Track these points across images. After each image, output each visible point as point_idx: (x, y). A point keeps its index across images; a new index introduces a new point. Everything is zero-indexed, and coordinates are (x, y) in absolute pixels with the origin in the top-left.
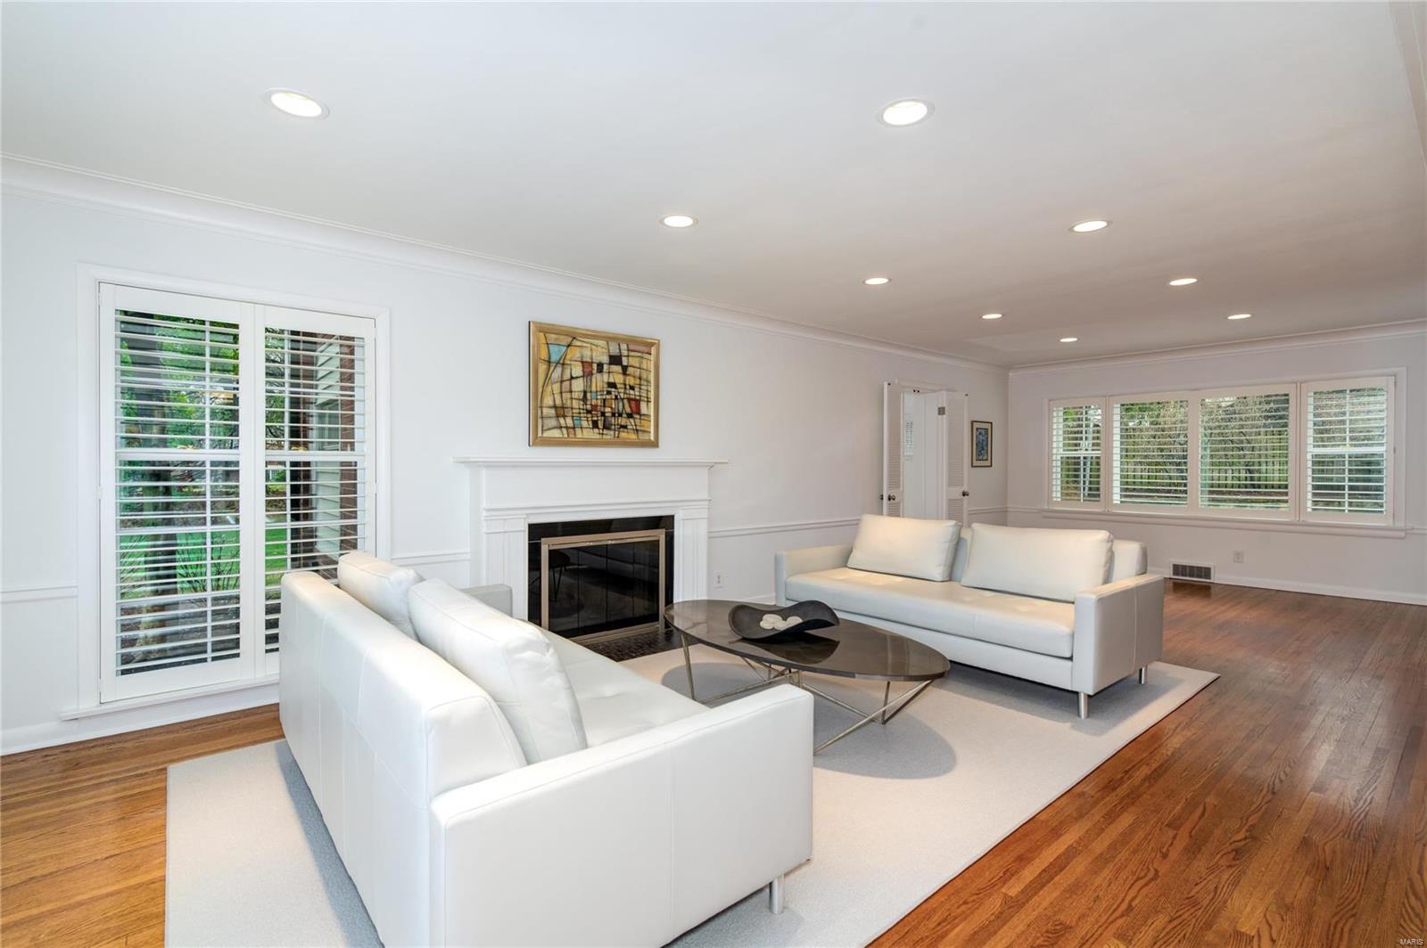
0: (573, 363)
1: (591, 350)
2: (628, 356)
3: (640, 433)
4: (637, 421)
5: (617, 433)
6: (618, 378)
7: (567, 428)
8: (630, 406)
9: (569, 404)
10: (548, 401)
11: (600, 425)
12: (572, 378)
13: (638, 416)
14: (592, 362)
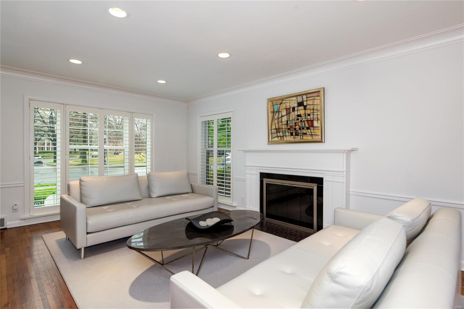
0: (282, 110)
1: (290, 103)
2: (307, 101)
3: (313, 136)
4: (312, 131)
5: (302, 137)
6: (302, 112)
7: (280, 137)
8: (308, 124)
9: (281, 127)
10: (274, 127)
11: (294, 134)
12: (282, 116)
13: (312, 128)
14: (290, 108)
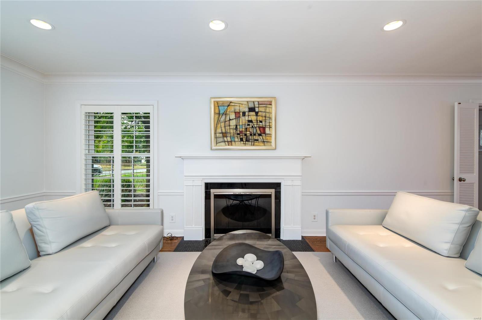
0: (230, 113)
1: (239, 106)
2: (259, 107)
3: (265, 142)
4: (264, 137)
5: (253, 143)
6: (253, 117)
7: (228, 142)
8: (260, 131)
9: (229, 131)
10: (219, 130)
11: (244, 140)
12: (230, 120)
13: (264, 135)
14: (240, 112)
